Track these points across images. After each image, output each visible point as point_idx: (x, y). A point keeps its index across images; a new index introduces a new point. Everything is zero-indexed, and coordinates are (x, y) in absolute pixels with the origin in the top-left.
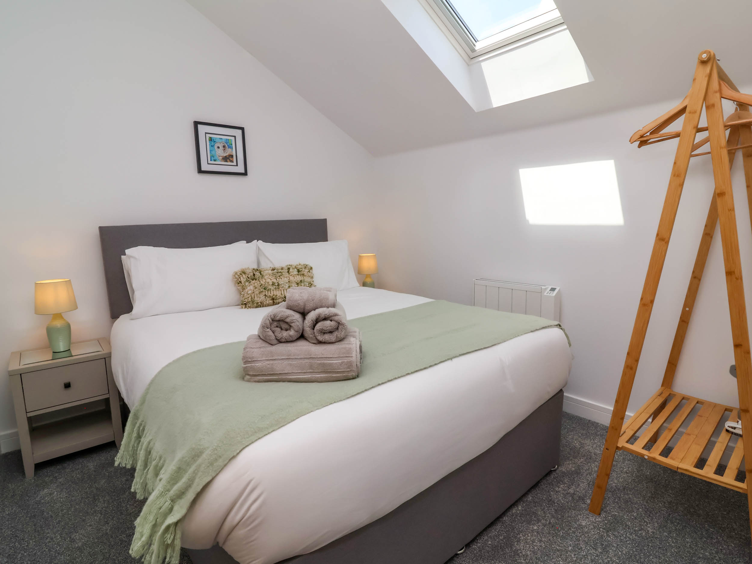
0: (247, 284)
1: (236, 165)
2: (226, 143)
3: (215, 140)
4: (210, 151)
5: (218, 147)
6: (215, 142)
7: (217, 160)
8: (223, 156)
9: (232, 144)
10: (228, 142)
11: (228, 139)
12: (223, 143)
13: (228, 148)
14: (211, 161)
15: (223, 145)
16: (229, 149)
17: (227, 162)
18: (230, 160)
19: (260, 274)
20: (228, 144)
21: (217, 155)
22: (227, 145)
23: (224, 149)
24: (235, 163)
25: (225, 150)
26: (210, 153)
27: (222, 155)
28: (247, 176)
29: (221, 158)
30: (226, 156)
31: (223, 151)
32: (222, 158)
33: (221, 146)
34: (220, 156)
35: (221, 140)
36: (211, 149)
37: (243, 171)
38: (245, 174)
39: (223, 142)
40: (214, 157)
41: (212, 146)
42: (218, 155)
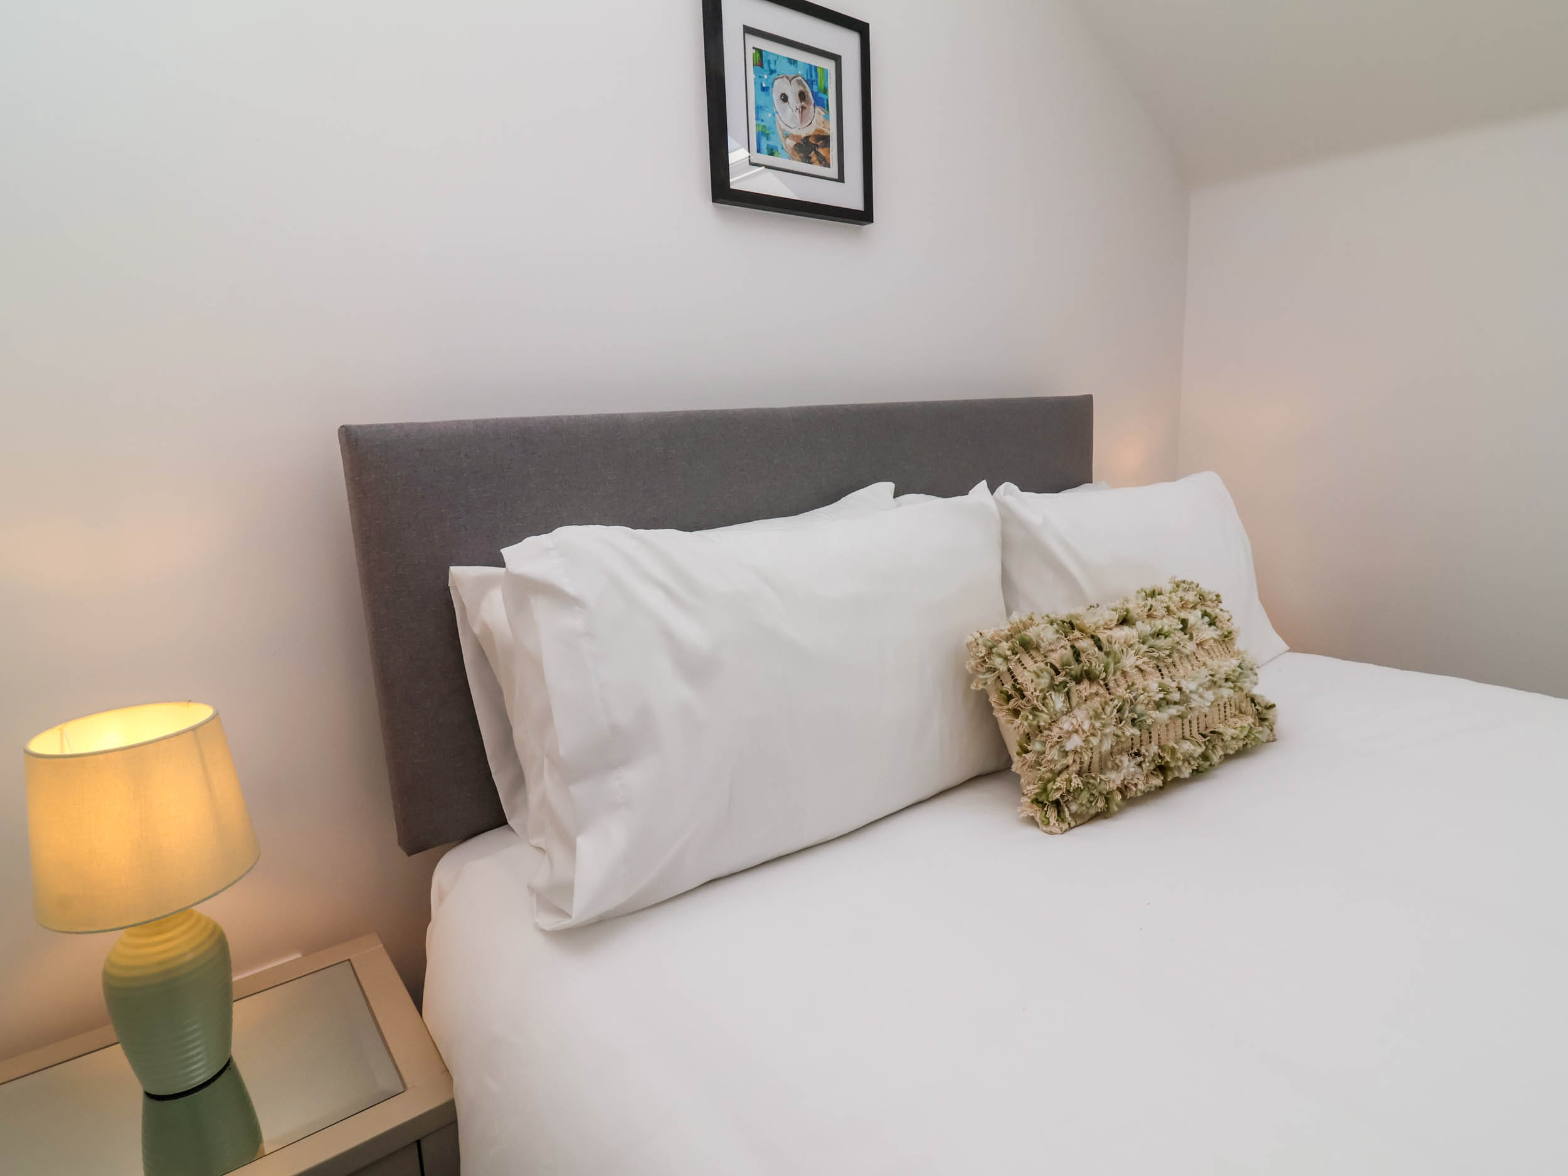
0: (1058, 701)
1: (836, 177)
2: (811, 83)
3: (773, 67)
4: (758, 108)
5: (784, 98)
6: (772, 72)
7: (780, 150)
8: (798, 137)
9: (825, 91)
10: (814, 78)
11: (816, 68)
12: (799, 83)
13: (814, 106)
14: (759, 151)
15: (801, 88)
16: (818, 109)
17: (807, 160)
18: (817, 153)
19: (1096, 649)
20: (815, 89)
21: (780, 132)
22: (812, 92)
23: (803, 108)
24: (833, 171)
25: (805, 112)
26: (757, 119)
27: (794, 132)
28: (869, 226)
29: (791, 143)
30: (807, 138)
31: (797, 114)
32: (795, 143)
33: (792, 91)
34: (787, 136)
35: (792, 67)
36: (761, 103)
37: (858, 204)
38: (865, 216)
39: (800, 78)
40: (767, 137)
41: (763, 89)
42: (783, 131)
